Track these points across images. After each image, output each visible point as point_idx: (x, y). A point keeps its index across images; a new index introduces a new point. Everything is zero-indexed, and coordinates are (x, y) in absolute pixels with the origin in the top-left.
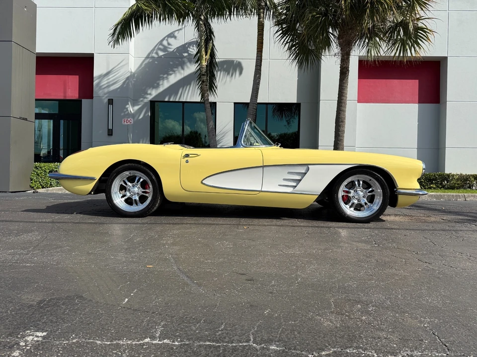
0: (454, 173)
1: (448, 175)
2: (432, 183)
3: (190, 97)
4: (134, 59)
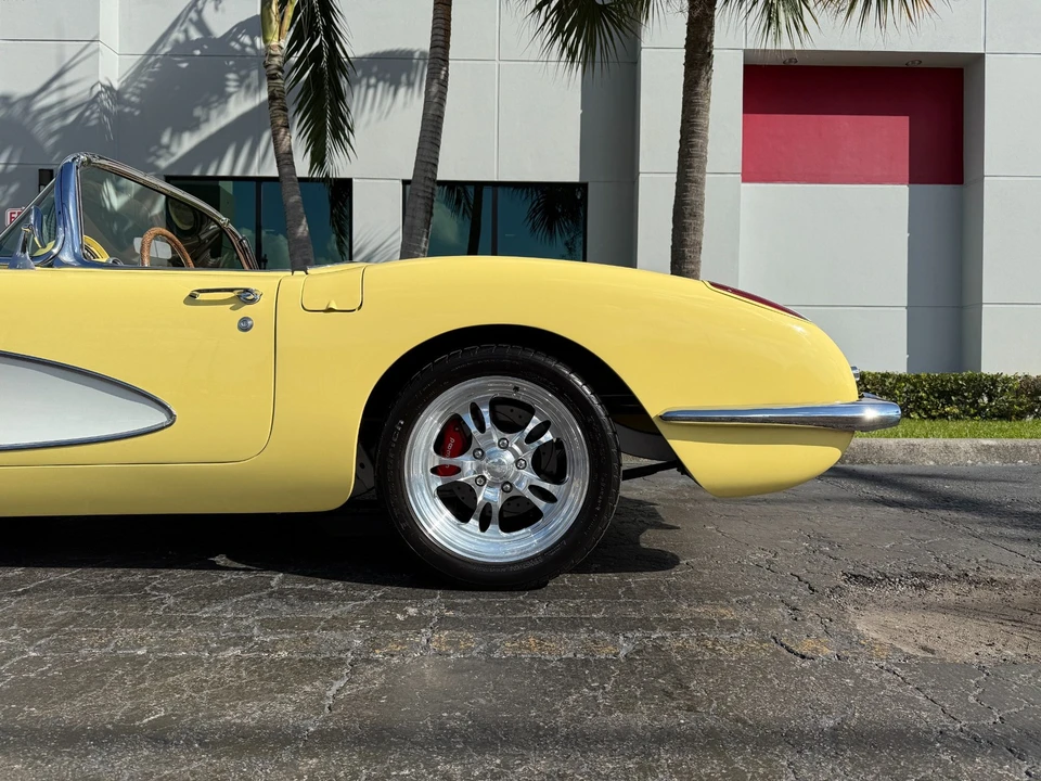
0: (1008, 372)
1: (994, 380)
2: (950, 403)
4: (120, 60)
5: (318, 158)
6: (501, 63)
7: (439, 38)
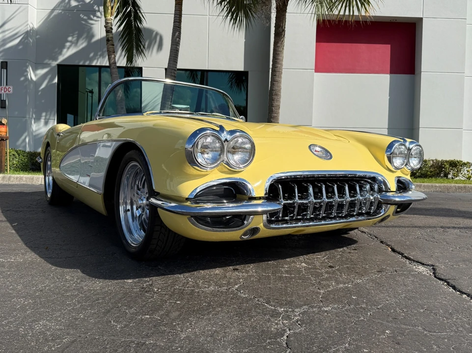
4: (38, 12)
5: (130, 59)
6: (210, 17)
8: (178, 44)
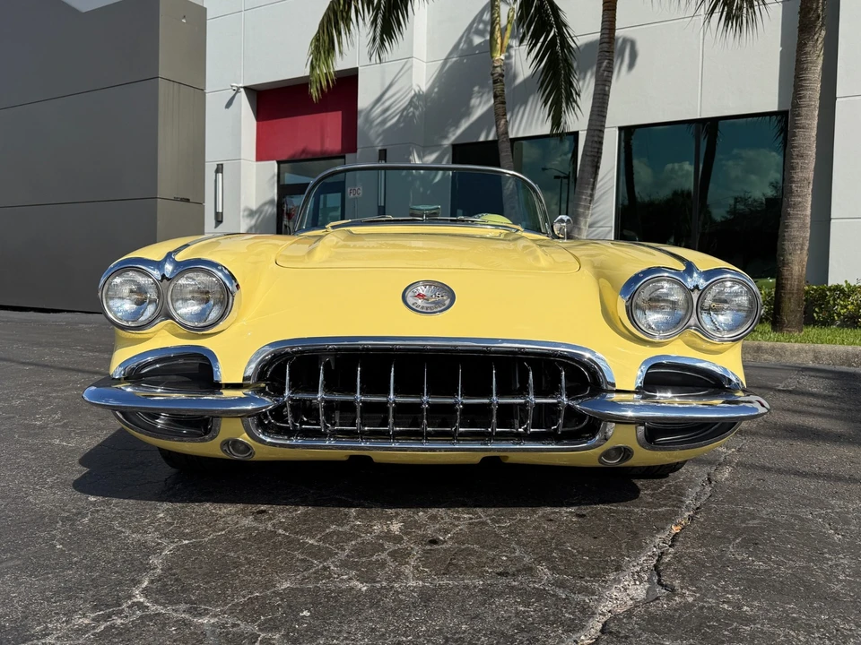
3: (525, 129)
4: (427, 66)
5: (557, 121)
7: (605, 36)
8: (608, 84)
